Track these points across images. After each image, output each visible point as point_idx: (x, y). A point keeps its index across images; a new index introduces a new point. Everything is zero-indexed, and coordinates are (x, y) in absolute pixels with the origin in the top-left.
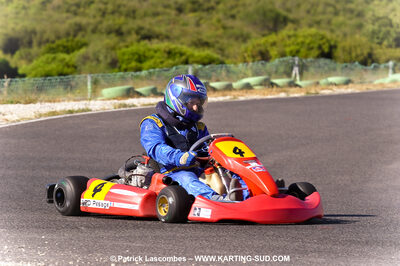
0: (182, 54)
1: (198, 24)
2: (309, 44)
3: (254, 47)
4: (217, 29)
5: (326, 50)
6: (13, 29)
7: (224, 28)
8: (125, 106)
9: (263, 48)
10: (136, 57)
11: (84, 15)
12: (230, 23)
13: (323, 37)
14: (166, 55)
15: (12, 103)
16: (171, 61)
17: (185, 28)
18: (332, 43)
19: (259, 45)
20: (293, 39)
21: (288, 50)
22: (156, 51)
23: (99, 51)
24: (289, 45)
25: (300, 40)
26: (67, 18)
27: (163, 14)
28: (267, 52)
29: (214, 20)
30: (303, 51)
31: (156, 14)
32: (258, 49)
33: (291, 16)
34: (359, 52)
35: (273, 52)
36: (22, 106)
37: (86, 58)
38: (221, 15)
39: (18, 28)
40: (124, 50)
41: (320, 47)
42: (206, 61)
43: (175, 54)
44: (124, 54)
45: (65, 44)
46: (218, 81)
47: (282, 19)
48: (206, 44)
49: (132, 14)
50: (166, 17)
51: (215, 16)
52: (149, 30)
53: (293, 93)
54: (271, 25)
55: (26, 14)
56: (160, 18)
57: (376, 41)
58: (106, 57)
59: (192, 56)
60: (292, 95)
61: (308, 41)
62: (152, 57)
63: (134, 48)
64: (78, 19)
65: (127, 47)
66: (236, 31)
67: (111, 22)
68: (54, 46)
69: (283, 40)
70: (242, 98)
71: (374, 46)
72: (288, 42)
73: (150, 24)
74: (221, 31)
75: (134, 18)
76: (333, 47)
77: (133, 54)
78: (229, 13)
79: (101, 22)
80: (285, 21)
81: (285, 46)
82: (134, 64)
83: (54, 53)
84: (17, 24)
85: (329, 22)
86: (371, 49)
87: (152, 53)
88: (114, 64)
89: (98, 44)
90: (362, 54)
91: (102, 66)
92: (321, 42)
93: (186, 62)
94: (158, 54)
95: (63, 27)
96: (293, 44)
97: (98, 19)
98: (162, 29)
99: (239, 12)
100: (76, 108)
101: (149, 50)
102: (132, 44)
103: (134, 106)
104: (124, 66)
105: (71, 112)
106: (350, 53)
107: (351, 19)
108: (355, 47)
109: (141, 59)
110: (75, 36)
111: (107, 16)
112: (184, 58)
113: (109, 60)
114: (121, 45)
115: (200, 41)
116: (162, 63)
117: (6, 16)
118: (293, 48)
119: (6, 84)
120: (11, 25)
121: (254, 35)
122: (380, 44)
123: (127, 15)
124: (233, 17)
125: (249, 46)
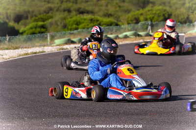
0: (97, 21)
1: (107, 6)
3: (132, 16)
4: (116, 8)
5: (167, 16)
6: (19, 11)
7: (120, 7)
8: (63, 49)
9: (136, 16)
10: (76, 23)
11: (53, 3)
12: (122, 4)
13: (165, 10)
14: (90, 21)
15: (7, 49)
16: (92, 24)
17: (101, 7)
18: (170, 13)
19: (135, 15)
21: (148, 17)
22: (85, 20)
23: (58, 21)
24: (149, 15)
25: (154, 12)
26: (45, 5)
28: (138, 18)
30: (156, 17)
31: (87, 2)
32: (134, 17)
34: (182, 17)
35: (142, 18)
36: (12, 51)
37: (51, 24)
38: (117, 1)
39: (21, 10)
40: (69, 19)
41: (164, 15)
42: (109, 23)
43: (94, 21)
44: (70, 22)
45: (42, 17)
46: (111, 34)
47: (146, 2)
48: (109, 15)
50: (92, 3)
51: (115, 2)
52: (83, 9)
53: (147, 39)
54: (142, 5)
55: (25, 3)
56: (89, 3)
57: (191, 11)
58: (61, 23)
59: (102, 21)
61: (158, 13)
62: (83, 23)
63: (74, 18)
64: (50, 5)
65: (71, 18)
66: (125, 8)
67: (65, 6)
68: (37, 18)
69: (146, 12)
71: (190, 14)
72: (149, 13)
73: (84, 6)
74: (118, 9)
75: (76, 3)
76: (170, 15)
77: (74, 21)
79: (60, 6)
80: (148, 3)
81: (147, 15)
82: (74, 26)
83: (37, 21)
84: (20, 8)
85: (169, 3)
86: (189, 15)
87: (83, 21)
88: (65, 27)
89: (58, 16)
90: (184, 18)
91: (60, 27)
92: (164, 13)
94: (86, 21)
95: (42, 9)
96: (151, 14)
97: (59, 4)
98: (90, 8)
100: (38, 51)
101: (82, 19)
102: (73, 16)
103: (67, 49)
104: (70, 27)
105: (35, 53)
106: (178, 17)
108: (180, 15)
109: (78, 23)
110: (48, 13)
111: (64, 3)
112: (98, 22)
113: (63, 24)
114: (68, 17)
115: (107, 13)
116: (88, 25)
117: (15, 4)
118: (151, 16)
119: (7, 39)
120: (18, 9)
121: (133, 10)
122: (193, 13)
123: (73, 2)
124: (124, 1)
125: (130, 16)
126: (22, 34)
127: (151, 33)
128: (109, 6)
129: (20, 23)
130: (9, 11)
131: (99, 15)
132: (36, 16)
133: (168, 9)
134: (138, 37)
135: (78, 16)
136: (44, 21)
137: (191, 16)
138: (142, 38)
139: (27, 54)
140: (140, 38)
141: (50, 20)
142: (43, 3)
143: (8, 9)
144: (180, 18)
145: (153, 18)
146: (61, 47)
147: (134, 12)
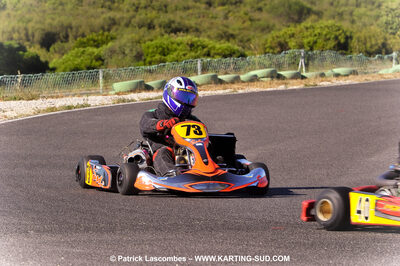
0: (204, 47)
1: (226, 18)
2: (326, 35)
3: (273, 38)
4: (244, 22)
5: (342, 41)
6: (51, 25)
7: (251, 20)
8: (124, 101)
9: (282, 40)
10: (160, 50)
11: (119, 9)
12: (257, 15)
13: (339, 29)
14: (189, 48)
15: (15, 99)
16: (193, 54)
17: (213, 21)
18: (348, 34)
19: (277, 37)
20: (310, 31)
21: (305, 41)
22: (178, 45)
23: (125, 45)
24: (307, 37)
25: (316, 32)
26: (103, 13)
27: (194, 7)
28: (287, 43)
29: (242, 13)
30: (320, 41)
31: (187, 8)
32: (277, 40)
33: (315, 8)
34: (373, 42)
35: (292, 43)
36: (23, 102)
37: (112, 52)
38: (248, 8)
39: (55, 23)
40: (149, 43)
41: (336, 38)
42: (227, 53)
43: (198, 46)
44: (148, 47)
45: (96, 38)
46: (226, 73)
47: (305, 11)
48: (230, 37)
49: (164, 8)
50: (196, 11)
51: (243, 9)
52: (179, 23)
53: (293, 85)
54: (296, 17)
55: (63, 10)
56: (191, 11)
57: (390, 31)
58: (131, 50)
59: (214, 48)
60: (290, 88)
61: (324, 33)
62: (176, 50)
63: (157, 42)
64: (111, 14)
65: (152, 40)
67: (143, 16)
68: (85, 40)
69: (301, 31)
70: (241, 91)
71: (388, 36)
72: (306, 34)
73: (181, 17)
74: (248, 23)
75: (166, 12)
76: (348, 38)
77: (157, 47)
78: (256, 6)
79: (134, 17)
80: (309, 12)
81: (303, 37)
82: (158, 57)
83: (85, 47)
84: (53, 19)
85: (351, 14)
86: (386, 39)
87: (175, 46)
88: (139, 57)
89: (126, 37)
90: (376, 44)
91: (128, 59)
92: (337, 33)
93: (208, 55)
94: (181, 47)
95: (98, 22)
96: (311, 35)
97: (132, 13)
98: (192, 22)
99: (265, 5)
100: (75, 104)
101: (172, 43)
102: (156, 37)
103: (133, 100)
104: (148, 59)
105: (69, 108)
106: (365, 44)
107: (371, 10)
108: (370, 38)
109: (165, 52)
110: (109, 30)
111: (140, 11)
112: (205, 50)
113: (135, 53)
114: (146, 38)
115: (225, 33)
116: (184, 55)
117: (44, 11)
118: (311, 39)
119: (19, 80)
120: (48, 21)
121: (277, 27)
122: (394, 34)
123: (160, 10)
124: (260, 9)
125: (269, 38)
126: (53, 70)
127: (304, 74)
128: (231, 18)
129: (51, 49)
130: (30, 25)
131: (209, 37)
132: (83, 36)
133: (346, 25)
134: (275, 81)
135: (166, 36)
136: (97, 46)
137: (391, 41)
138: (285, 81)
139: (52, 109)
140: (280, 81)
141: (110, 44)
142: (100, 10)
143: (29, 21)
144: (368, 45)
145: (315, 42)
146: (121, 97)
147: (280, 30)
